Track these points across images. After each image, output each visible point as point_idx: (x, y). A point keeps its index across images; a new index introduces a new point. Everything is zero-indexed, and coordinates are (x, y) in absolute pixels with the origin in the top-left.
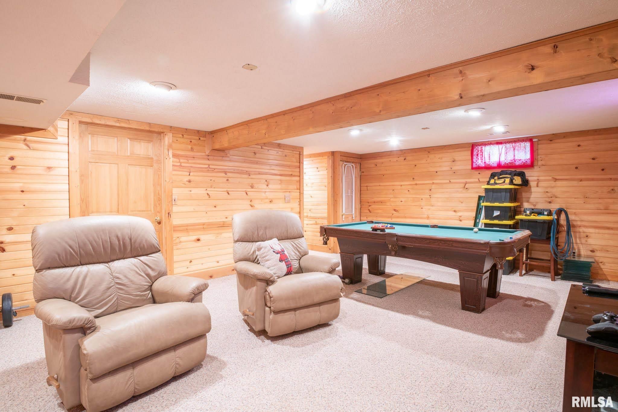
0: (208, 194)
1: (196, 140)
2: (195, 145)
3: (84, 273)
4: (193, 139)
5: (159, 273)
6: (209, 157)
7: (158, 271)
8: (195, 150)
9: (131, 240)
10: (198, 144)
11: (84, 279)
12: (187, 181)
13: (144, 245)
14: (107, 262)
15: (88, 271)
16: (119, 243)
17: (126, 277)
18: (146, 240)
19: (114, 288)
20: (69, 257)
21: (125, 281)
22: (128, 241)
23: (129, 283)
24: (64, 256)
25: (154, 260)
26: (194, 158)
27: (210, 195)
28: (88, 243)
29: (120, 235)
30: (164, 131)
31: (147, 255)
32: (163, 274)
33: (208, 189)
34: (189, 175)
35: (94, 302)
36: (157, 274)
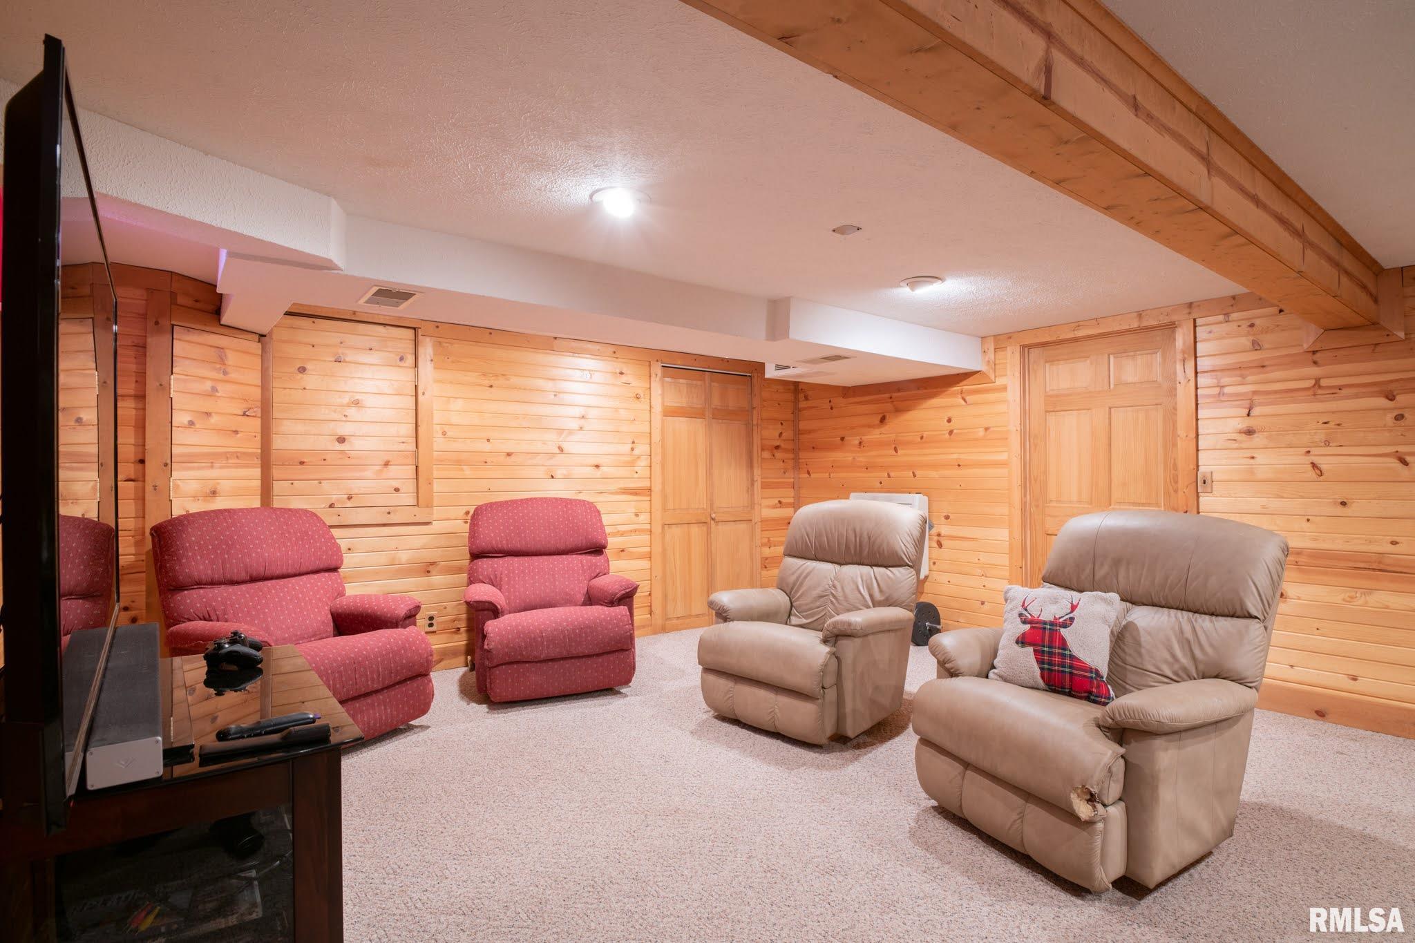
0: (1314, 465)
1: (1272, 315)
2: (1266, 330)
3: (810, 569)
4: (1259, 317)
5: (887, 599)
6: (1318, 355)
7: (887, 595)
8: (1266, 346)
9: (869, 538)
10: (1278, 326)
11: (806, 577)
12: (1240, 432)
13: (883, 550)
14: (841, 564)
15: (814, 568)
16: (856, 540)
17: (843, 588)
18: (888, 543)
19: (827, 599)
20: (804, 546)
21: (839, 594)
22: (866, 539)
23: (841, 598)
24: (800, 543)
25: (889, 577)
26: (1263, 367)
27: (1323, 467)
28: (824, 532)
29: (858, 530)
30: (1175, 318)
31: (886, 567)
32: (895, 602)
33: (1314, 451)
34: (1248, 415)
35: (805, 607)
36: (884, 600)
